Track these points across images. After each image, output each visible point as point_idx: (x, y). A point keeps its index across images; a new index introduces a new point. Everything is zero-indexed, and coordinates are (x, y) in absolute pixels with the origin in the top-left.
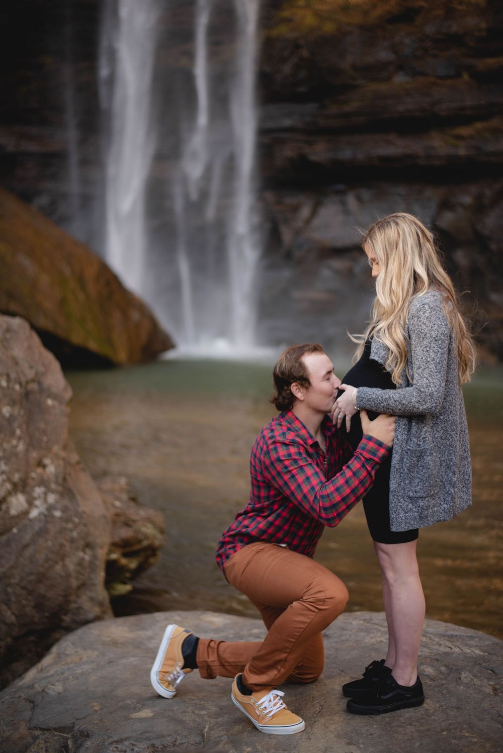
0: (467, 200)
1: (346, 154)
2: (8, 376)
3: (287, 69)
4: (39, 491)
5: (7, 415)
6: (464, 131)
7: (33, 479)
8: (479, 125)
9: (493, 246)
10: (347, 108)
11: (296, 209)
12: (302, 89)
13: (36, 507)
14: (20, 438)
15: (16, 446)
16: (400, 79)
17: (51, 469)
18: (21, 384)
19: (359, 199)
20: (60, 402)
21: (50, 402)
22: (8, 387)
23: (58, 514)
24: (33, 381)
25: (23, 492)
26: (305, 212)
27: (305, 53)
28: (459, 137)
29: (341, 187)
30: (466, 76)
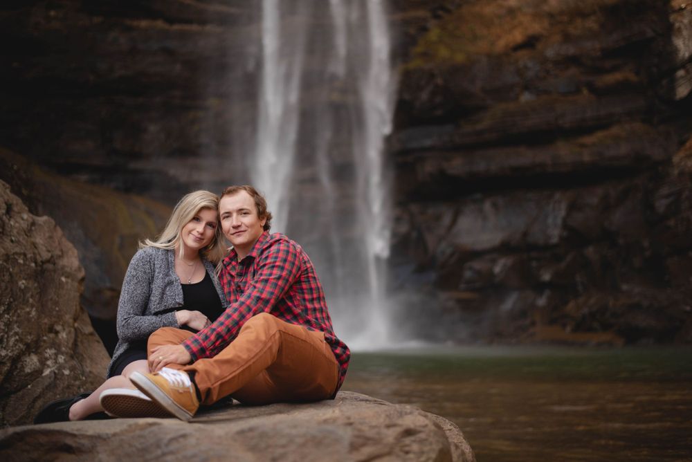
0: (594, 200)
1: (481, 166)
2: (25, 255)
3: (424, 96)
4: (50, 352)
5: (23, 286)
6: (588, 140)
7: (44, 341)
8: (600, 134)
9: (621, 241)
10: (479, 127)
11: (438, 218)
12: (439, 112)
13: (48, 366)
14: (32, 306)
15: (29, 313)
16: (526, 97)
17: (63, 335)
18: (36, 263)
19: (495, 205)
20: (73, 280)
21: (63, 279)
22: (24, 264)
23: (67, 372)
24: (48, 261)
25: (36, 353)
26: (447, 220)
27: (439, 81)
28: (583, 146)
29: (478, 196)
30: (585, 92)
